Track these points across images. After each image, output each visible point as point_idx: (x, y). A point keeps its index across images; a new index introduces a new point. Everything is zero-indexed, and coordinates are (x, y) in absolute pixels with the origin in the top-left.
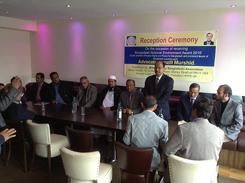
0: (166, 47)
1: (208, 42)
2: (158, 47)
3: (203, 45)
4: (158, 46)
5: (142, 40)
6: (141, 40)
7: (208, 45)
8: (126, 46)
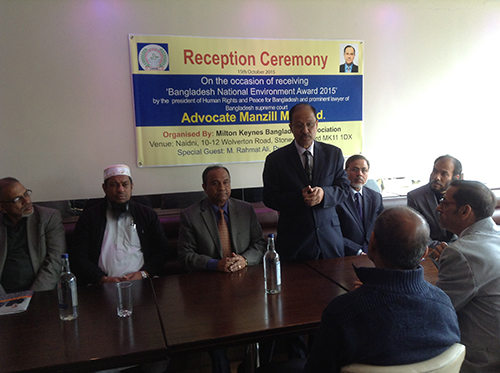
0: (256, 77)
1: (347, 66)
2: (235, 77)
3: (337, 72)
4: (237, 74)
5: (188, 55)
6: (186, 57)
7: (348, 73)
8: (136, 71)
